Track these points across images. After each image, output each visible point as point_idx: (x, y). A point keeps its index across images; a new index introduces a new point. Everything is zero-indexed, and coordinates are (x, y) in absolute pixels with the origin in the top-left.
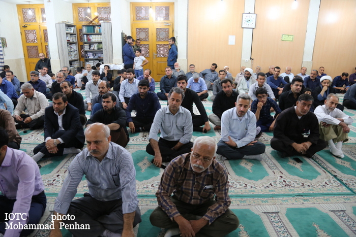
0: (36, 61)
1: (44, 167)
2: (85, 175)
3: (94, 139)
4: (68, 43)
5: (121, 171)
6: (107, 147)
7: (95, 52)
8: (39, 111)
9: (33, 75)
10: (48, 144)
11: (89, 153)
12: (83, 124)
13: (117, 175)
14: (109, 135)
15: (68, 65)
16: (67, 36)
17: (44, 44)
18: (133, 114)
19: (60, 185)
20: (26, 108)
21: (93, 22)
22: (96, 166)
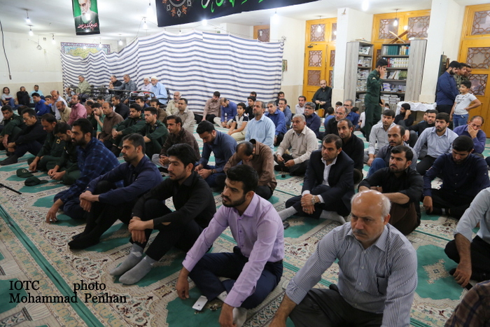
0: (315, 89)
1: (292, 228)
2: (337, 260)
3: (364, 215)
4: (359, 68)
5: (393, 273)
6: (380, 231)
7: (395, 83)
8: (304, 152)
9: (308, 107)
10: (305, 199)
11: (351, 231)
12: (356, 183)
13: (385, 278)
14: (387, 213)
15: (354, 98)
16: (359, 59)
17: (329, 69)
18: (436, 184)
19: (304, 258)
20: (291, 147)
21: (399, 40)
22: (357, 253)
